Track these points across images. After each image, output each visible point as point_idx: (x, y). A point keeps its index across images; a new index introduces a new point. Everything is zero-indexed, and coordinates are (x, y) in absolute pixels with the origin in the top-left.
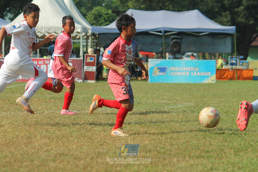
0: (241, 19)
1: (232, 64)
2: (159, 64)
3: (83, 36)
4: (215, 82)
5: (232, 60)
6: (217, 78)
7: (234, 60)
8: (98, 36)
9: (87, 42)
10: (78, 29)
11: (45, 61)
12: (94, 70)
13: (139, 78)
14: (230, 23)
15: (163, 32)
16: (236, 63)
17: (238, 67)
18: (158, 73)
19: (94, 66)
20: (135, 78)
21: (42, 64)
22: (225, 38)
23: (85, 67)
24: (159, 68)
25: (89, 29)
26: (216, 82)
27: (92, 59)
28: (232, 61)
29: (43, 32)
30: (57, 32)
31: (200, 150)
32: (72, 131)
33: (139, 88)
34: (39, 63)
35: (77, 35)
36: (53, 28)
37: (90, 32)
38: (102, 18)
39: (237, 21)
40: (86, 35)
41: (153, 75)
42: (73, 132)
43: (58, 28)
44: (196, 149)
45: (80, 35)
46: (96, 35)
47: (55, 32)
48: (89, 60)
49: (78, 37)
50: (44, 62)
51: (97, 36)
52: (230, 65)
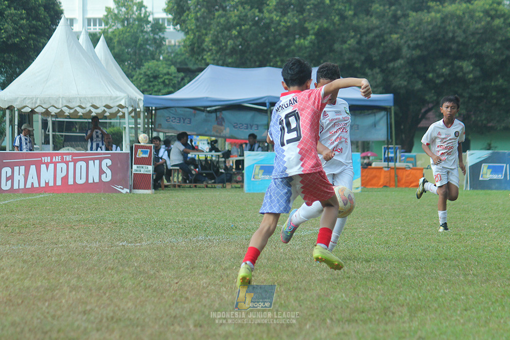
0: (399, 82)
1: (388, 160)
2: (262, 160)
3: (130, 113)
4: (359, 190)
5: (388, 152)
6: (362, 184)
7: (392, 153)
8: (155, 112)
9: (136, 123)
10: (121, 100)
11: (65, 157)
12: (149, 171)
13: (228, 186)
14: (381, 89)
15: (268, 104)
16: (394, 159)
17: (398, 165)
18: (261, 176)
19: (151, 165)
20: (220, 185)
21: (59, 162)
22: (374, 114)
23: (135, 167)
24: (262, 168)
25: (140, 100)
26: (362, 191)
27: (145, 153)
28: (388, 154)
29: (60, 106)
30: (83, 106)
31: (349, 309)
32: (122, 278)
33: (229, 201)
34: (54, 160)
35: (119, 111)
36: (76, 98)
37: (141, 105)
38: (160, 80)
39: (393, 86)
40: (135, 110)
41: (252, 179)
42: (125, 280)
43: (85, 98)
44: (342, 308)
45: (125, 110)
46: (152, 110)
47: (80, 107)
48: (140, 154)
49: (120, 114)
50: (62, 158)
51: (153, 112)
52: (385, 161)
